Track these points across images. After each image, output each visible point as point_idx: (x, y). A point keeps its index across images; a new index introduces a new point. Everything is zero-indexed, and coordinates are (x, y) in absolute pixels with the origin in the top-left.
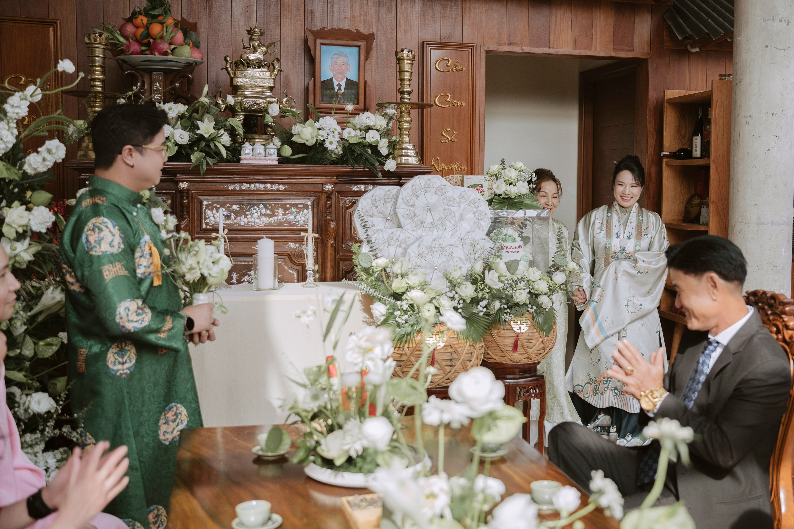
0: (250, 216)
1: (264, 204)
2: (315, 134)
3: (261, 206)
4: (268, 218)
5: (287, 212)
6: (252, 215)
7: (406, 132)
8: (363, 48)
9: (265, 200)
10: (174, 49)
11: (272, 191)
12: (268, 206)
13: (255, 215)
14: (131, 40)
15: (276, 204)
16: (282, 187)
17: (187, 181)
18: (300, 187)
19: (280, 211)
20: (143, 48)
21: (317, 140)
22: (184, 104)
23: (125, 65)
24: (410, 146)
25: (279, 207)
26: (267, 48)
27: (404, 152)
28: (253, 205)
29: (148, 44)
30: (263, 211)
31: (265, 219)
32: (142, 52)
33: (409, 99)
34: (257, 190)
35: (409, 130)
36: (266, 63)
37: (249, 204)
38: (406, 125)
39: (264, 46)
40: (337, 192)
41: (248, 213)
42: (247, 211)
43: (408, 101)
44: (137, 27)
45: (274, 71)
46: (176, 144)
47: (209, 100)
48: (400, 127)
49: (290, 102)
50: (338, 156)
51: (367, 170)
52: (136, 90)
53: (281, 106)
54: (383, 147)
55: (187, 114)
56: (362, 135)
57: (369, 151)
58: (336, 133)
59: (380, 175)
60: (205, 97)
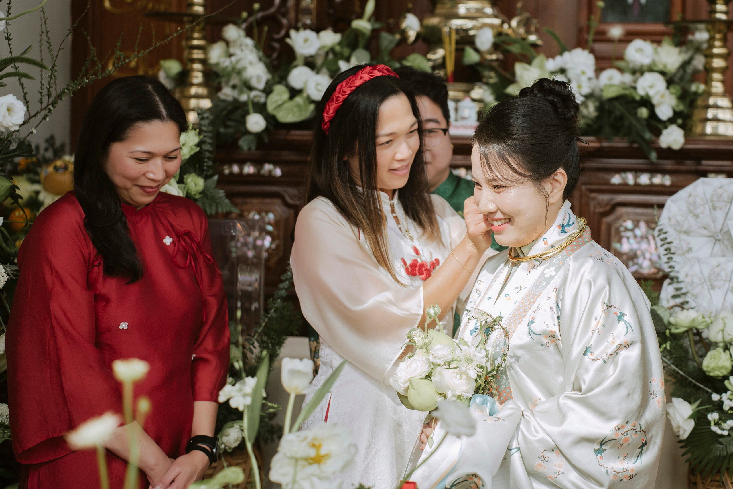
7: (717, 76)
22: (336, 31)
24: (724, 102)
27: (710, 113)
33: (726, 13)
35: (723, 71)
38: (718, 63)
40: (585, 184)
43: (723, 17)
46: (310, 100)
47: (372, 25)
48: (707, 66)
49: (526, 24)
50: (592, 120)
51: (635, 145)
52: (272, 10)
53: (510, 32)
54: (660, 104)
55: (338, 49)
56: (635, 81)
57: (643, 112)
58: (584, 79)
59: (653, 156)
60: (369, 20)
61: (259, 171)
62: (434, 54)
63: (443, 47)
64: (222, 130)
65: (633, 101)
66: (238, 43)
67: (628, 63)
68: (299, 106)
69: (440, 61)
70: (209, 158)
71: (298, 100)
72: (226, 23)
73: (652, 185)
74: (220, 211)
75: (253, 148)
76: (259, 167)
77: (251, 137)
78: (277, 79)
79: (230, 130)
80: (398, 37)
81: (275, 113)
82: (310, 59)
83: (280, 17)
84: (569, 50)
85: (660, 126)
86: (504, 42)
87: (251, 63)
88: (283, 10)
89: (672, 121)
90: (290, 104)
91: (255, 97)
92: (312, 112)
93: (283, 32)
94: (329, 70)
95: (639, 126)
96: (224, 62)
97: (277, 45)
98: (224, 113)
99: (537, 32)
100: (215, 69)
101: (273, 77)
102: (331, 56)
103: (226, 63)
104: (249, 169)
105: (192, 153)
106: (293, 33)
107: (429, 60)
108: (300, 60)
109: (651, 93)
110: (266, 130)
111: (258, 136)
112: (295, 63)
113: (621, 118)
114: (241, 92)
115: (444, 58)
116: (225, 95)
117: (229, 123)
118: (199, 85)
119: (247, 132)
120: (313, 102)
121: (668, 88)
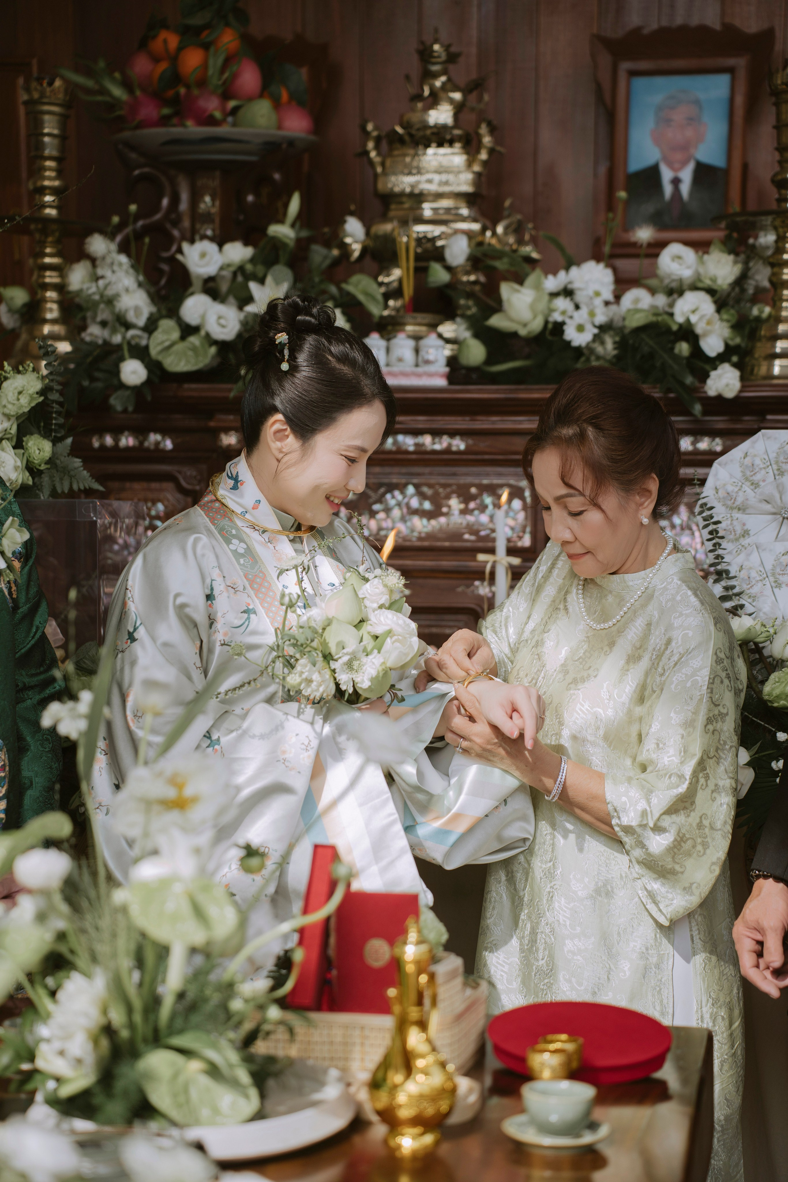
0: (381, 515)
1: (417, 486)
2: (542, 305)
3: (411, 490)
4: (425, 521)
5: (472, 505)
6: (388, 510)
7: (787, 293)
8: (742, 75)
9: (419, 475)
10: (235, 111)
11: (434, 452)
12: (425, 489)
13: (396, 513)
14: (138, 93)
15: (445, 486)
16: (459, 444)
17: (236, 430)
18: (502, 443)
19: (455, 503)
20: (166, 111)
21: (546, 322)
22: (246, 244)
23: (133, 156)
25: (453, 492)
26: (465, 96)
27: (780, 347)
28: (391, 488)
29: (175, 101)
30: (415, 503)
31: (420, 525)
32: (164, 121)
34: (400, 451)
36: (457, 132)
37: (381, 485)
39: (456, 89)
41: (376, 507)
42: (375, 502)
44: (156, 60)
45: (478, 152)
46: (210, 341)
47: (297, 233)
48: (774, 279)
49: (518, 230)
50: (610, 362)
51: (672, 395)
52: (158, 217)
53: (494, 241)
54: (706, 334)
55: (249, 267)
56: (672, 305)
57: (683, 348)
58: (598, 302)
59: (698, 408)
60: (293, 226)
61: (141, 443)
62: (388, 275)
63: (398, 266)
64: (86, 383)
65: (669, 330)
66: (108, 260)
67: (661, 280)
68: (194, 349)
69: (395, 285)
70: (59, 413)
71: (194, 340)
72: (89, 232)
73: (696, 452)
74: (75, 487)
75: (130, 409)
76: (141, 438)
77: (128, 393)
78: (164, 312)
79: (99, 385)
80: (335, 252)
81: (160, 358)
82: (211, 284)
83: (168, 226)
84: (578, 264)
85: (707, 367)
86: (485, 255)
87: (127, 290)
88: (173, 216)
89: (722, 358)
90: (180, 346)
91: (133, 337)
92: (213, 357)
93: (174, 248)
94: (237, 298)
95: (676, 367)
96: (88, 289)
97: (165, 267)
98: (89, 359)
99: (534, 241)
100: (77, 300)
101: (159, 310)
102: (240, 279)
103: (92, 289)
104: (127, 441)
105: (33, 404)
106: (185, 246)
107: (381, 284)
108: (197, 285)
109: (694, 319)
110: (148, 382)
111: (137, 390)
112: (191, 290)
113: (651, 356)
114: (114, 331)
115: (400, 281)
116: (91, 335)
117: (97, 374)
118: (54, 322)
119: (122, 386)
120: (215, 342)
121: (718, 311)
